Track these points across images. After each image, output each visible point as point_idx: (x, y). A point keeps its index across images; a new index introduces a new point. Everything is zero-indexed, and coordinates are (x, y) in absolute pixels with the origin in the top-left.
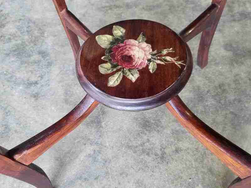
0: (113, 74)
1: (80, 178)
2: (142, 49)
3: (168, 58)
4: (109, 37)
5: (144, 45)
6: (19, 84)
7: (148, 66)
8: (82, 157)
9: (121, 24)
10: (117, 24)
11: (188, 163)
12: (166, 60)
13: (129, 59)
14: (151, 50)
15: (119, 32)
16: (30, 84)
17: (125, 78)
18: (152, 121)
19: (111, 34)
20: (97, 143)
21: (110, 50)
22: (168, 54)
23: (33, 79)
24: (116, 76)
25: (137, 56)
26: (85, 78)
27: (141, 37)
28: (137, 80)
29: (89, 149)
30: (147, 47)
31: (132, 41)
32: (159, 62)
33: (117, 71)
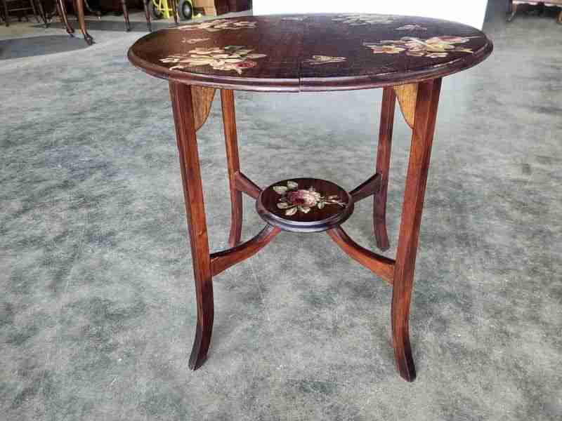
0: (289, 209)
1: (236, 349)
2: (314, 196)
4: (286, 188)
5: (315, 193)
6: (153, 262)
7: (317, 205)
8: (238, 330)
9: (294, 180)
10: (291, 180)
12: (331, 202)
13: (302, 201)
14: (320, 197)
15: (293, 185)
17: (299, 211)
19: (287, 186)
20: (256, 318)
21: (286, 196)
22: (334, 199)
24: (292, 210)
25: (308, 200)
26: (266, 212)
27: (311, 189)
28: (308, 213)
30: (318, 196)
31: (304, 191)
32: (326, 203)
33: (292, 207)
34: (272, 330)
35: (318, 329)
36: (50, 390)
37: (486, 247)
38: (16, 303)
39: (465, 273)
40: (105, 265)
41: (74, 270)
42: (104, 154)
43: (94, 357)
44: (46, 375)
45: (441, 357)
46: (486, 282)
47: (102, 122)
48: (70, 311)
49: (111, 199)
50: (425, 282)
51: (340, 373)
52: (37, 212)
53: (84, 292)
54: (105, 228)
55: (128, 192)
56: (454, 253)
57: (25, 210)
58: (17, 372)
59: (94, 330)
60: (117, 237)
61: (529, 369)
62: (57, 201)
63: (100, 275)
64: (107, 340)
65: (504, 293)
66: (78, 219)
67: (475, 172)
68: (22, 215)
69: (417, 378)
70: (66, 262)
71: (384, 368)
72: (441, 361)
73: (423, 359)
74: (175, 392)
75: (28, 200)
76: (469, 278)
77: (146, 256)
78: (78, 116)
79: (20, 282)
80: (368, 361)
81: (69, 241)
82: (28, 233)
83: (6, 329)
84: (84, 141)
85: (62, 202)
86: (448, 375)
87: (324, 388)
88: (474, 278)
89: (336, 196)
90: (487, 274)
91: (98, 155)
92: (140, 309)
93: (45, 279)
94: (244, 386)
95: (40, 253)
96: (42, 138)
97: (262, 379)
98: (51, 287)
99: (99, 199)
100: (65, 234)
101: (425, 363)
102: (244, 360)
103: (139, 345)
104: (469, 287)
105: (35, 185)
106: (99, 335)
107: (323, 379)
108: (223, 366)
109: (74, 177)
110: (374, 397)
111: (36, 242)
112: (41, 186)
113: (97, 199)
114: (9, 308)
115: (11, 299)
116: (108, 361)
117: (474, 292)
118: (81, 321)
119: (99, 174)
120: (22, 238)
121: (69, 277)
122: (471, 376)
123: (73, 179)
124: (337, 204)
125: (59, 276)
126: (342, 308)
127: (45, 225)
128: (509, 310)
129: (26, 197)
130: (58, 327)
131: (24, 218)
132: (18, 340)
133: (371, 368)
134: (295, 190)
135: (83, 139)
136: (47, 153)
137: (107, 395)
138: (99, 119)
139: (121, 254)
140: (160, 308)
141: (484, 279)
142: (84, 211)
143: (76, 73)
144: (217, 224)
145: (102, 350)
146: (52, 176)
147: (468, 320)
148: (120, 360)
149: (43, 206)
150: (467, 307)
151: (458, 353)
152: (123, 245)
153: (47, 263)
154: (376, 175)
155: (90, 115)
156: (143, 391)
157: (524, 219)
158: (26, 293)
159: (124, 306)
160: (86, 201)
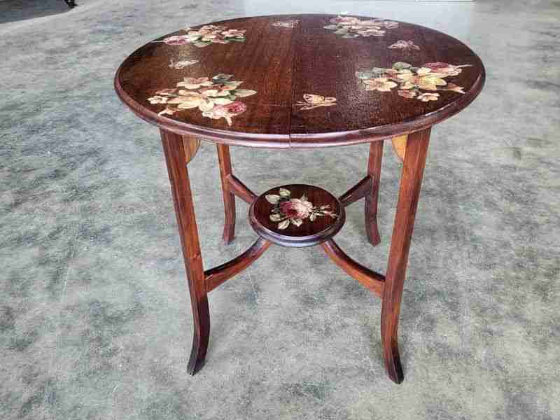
0: (282, 221)
1: (233, 353)
2: (305, 205)
3: (325, 212)
4: (277, 196)
5: (306, 203)
6: (149, 260)
7: (309, 216)
8: (234, 332)
9: (286, 187)
10: (282, 187)
11: (355, 337)
12: (323, 214)
13: (294, 212)
14: (312, 207)
15: (285, 193)
16: (164, 260)
17: (291, 224)
18: (315, 298)
19: (279, 195)
20: (251, 320)
21: (278, 206)
22: (325, 209)
23: (167, 254)
24: (284, 222)
25: (300, 210)
27: (303, 198)
28: (300, 226)
29: (242, 326)
30: (309, 205)
31: (297, 200)
32: (318, 214)
33: (285, 220)
34: (267, 332)
35: (310, 330)
36: (54, 398)
37: (473, 240)
38: (15, 307)
39: (453, 269)
40: (100, 265)
41: (71, 270)
42: (94, 138)
43: (95, 364)
44: (50, 382)
45: (429, 357)
46: (473, 278)
47: (90, 101)
48: (69, 315)
49: (104, 190)
50: (415, 279)
51: (331, 376)
52: (29, 205)
53: (82, 294)
54: (99, 223)
55: (121, 182)
56: (443, 247)
57: (17, 204)
58: (21, 380)
59: (94, 335)
60: (112, 232)
61: (511, 369)
62: (49, 192)
63: (97, 275)
64: (107, 345)
65: (490, 290)
66: (72, 214)
67: (467, 157)
68: (14, 209)
69: (405, 380)
70: (61, 262)
71: (374, 370)
72: (428, 361)
73: (411, 360)
74: (175, 398)
75: (19, 192)
76: (457, 274)
77: (142, 254)
78: (64, 95)
79: (18, 284)
80: (358, 363)
81: (64, 238)
82: (23, 229)
83: (7, 335)
84: (73, 124)
85: (54, 194)
86: (434, 377)
87: (316, 392)
88: (461, 274)
89: (327, 207)
90: (474, 270)
91: (87, 140)
92: (137, 311)
93: (43, 279)
94: (241, 391)
95: (35, 251)
96: (29, 121)
97: (258, 384)
98: (49, 288)
99: (92, 190)
100: (59, 230)
101: (412, 365)
102: (241, 364)
103: (138, 350)
104: (456, 284)
105: (26, 175)
106: (99, 339)
107: (316, 382)
108: (220, 370)
109: (64, 166)
110: (363, 400)
111: (31, 238)
112: (31, 177)
113: (88, 191)
114: (9, 312)
115: (10, 301)
116: (109, 367)
117: (461, 289)
118: (81, 324)
119: (90, 162)
120: (16, 235)
121: (67, 278)
122: (455, 378)
123: (64, 169)
124: (329, 216)
125: (56, 277)
126: (334, 308)
127: (39, 219)
128: (494, 308)
129: (18, 188)
130: (59, 332)
131: (16, 213)
132: (21, 346)
133: (361, 370)
134: (288, 199)
135: (72, 121)
136: (34, 138)
137: (110, 402)
138: (87, 98)
139: (117, 252)
140: (157, 310)
141: (471, 275)
142: (77, 205)
143: (59, 43)
144: (210, 218)
145: (102, 356)
146: (42, 164)
147: (454, 319)
148: (121, 366)
149: (35, 199)
150: (453, 306)
151: (445, 353)
152: (118, 241)
153: (43, 262)
154: (368, 178)
155: (77, 93)
156: (144, 398)
157: (512, 209)
158: (25, 295)
159: (122, 308)
160: (78, 192)
